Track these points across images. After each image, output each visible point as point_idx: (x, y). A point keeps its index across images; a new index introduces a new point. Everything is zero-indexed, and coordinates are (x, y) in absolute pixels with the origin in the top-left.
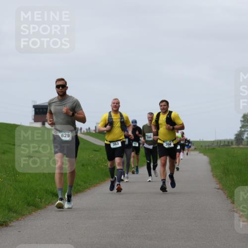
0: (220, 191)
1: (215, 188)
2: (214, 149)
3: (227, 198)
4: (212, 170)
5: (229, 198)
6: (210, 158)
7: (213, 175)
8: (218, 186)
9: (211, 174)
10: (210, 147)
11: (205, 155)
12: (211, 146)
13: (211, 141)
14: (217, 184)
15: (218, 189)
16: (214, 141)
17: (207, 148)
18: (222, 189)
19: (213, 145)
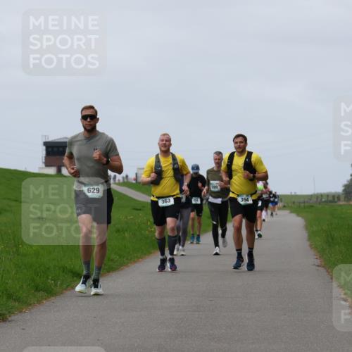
0: (320, 268)
1: (314, 265)
2: (312, 206)
4: (309, 239)
6: (306, 221)
7: (311, 246)
8: (318, 262)
9: (308, 243)
10: (306, 204)
11: (298, 215)
12: (307, 202)
13: (308, 196)
14: (317, 259)
15: (318, 266)
16: (311, 196)
17: (302, 205)
18: (323, 267)
19: (311, 201)
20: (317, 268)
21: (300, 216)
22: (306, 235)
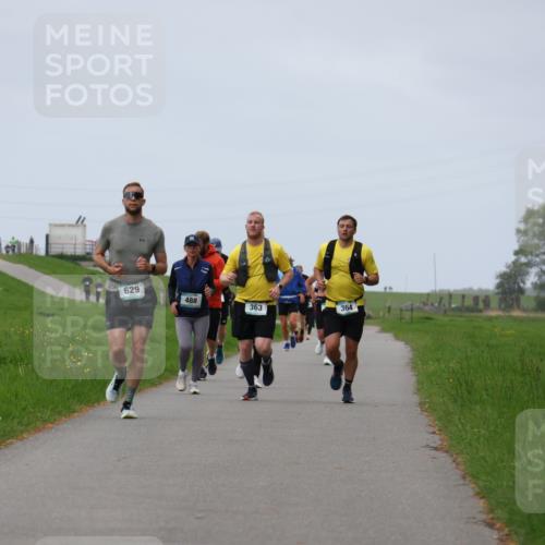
1: (427, 446)
2: (429, 319)
3: (464, 478)
5: (468, 479)
6: (413, 350)
7: (421, 404)
8: (436, 440)
9: (416, 399)
10: (415, 314)
11: (397, 338)
12: (419, 308)
13: (421, 295)
14: (434, 433)
15: (436, 449)
16: (428, 295)
17: (407, 315)
18: (447, 452)
19: (427, 308)
20: (433, 452)
21: (402, 340)
22: (414, 379)
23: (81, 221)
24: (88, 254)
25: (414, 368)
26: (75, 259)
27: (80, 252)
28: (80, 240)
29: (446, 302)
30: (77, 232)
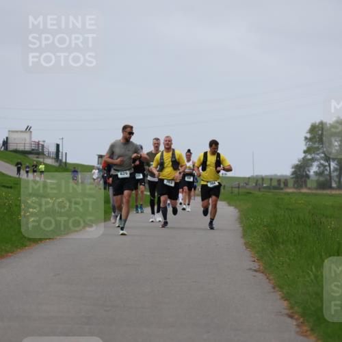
0: (257, 274)
1: (250, 269)
2: (250, 193)
3: (274, 288)
4: (244, 236)
5: (277, 289)
6: (240, 211)
7: (246, 244)
8: (256, 266)
9: (242, 241)
10: (242, 190)
11: (230, 204)
12: (243, 187)
13: (244, 178)
14: (254, 261)
15: (256, 271)
16: (249, 178)
17: (236, 190)
18: (262, 273)
19: (248, 187)
20: (255, 273)
21: (233, 206)
22: (241, 229)
23: (28, 129)
24: (33, 150)
25: (241, 223)
26: (24, 153)
27: (28, 148)
28: (28, 141)
29: (260, 182)
30: (26, 136)
